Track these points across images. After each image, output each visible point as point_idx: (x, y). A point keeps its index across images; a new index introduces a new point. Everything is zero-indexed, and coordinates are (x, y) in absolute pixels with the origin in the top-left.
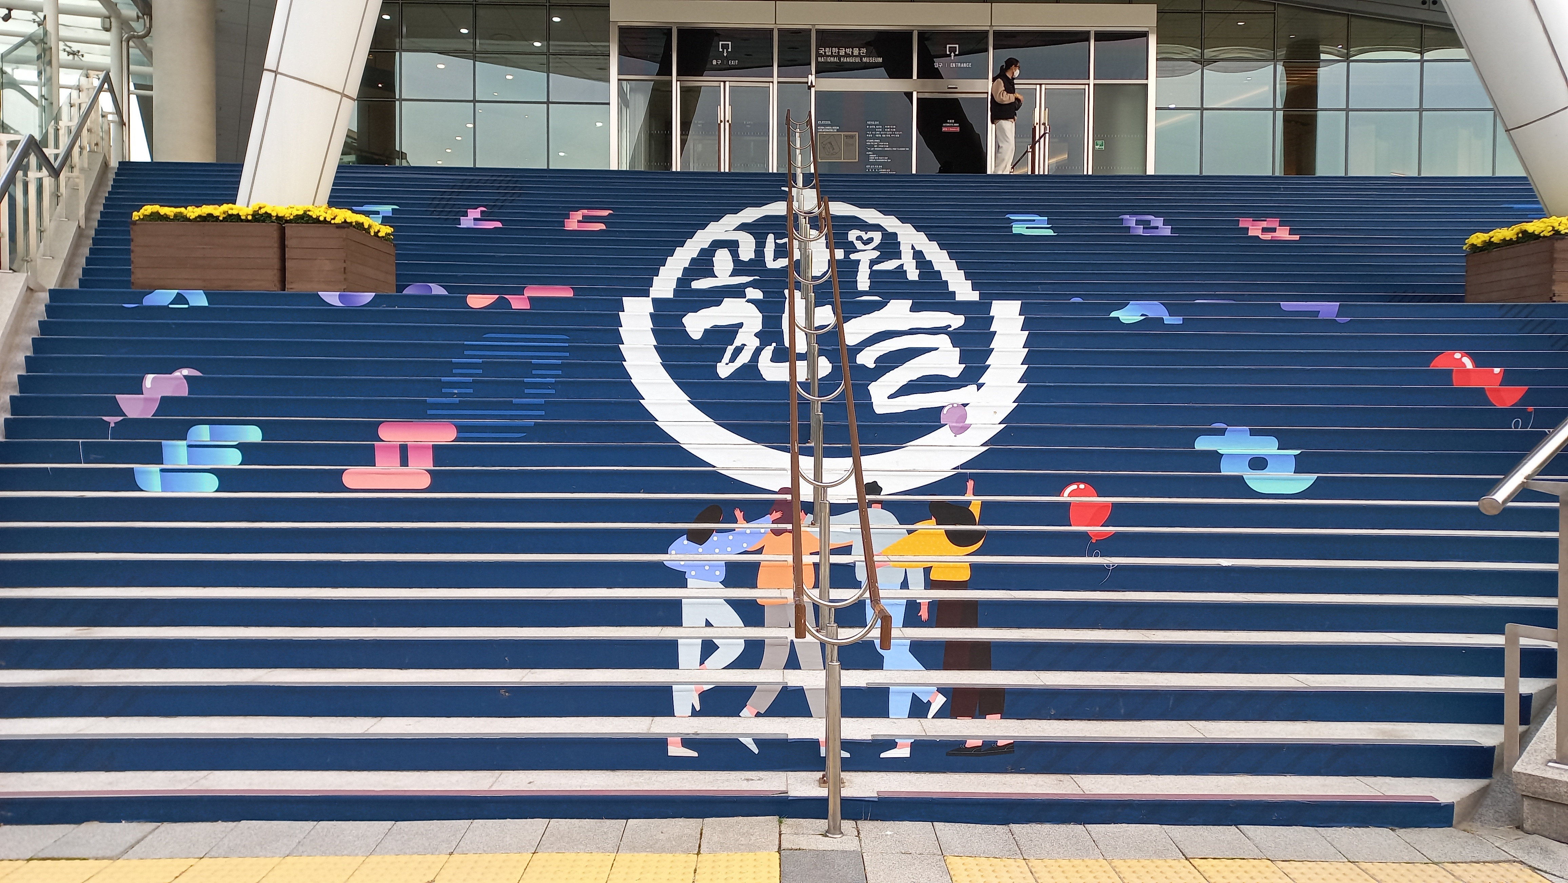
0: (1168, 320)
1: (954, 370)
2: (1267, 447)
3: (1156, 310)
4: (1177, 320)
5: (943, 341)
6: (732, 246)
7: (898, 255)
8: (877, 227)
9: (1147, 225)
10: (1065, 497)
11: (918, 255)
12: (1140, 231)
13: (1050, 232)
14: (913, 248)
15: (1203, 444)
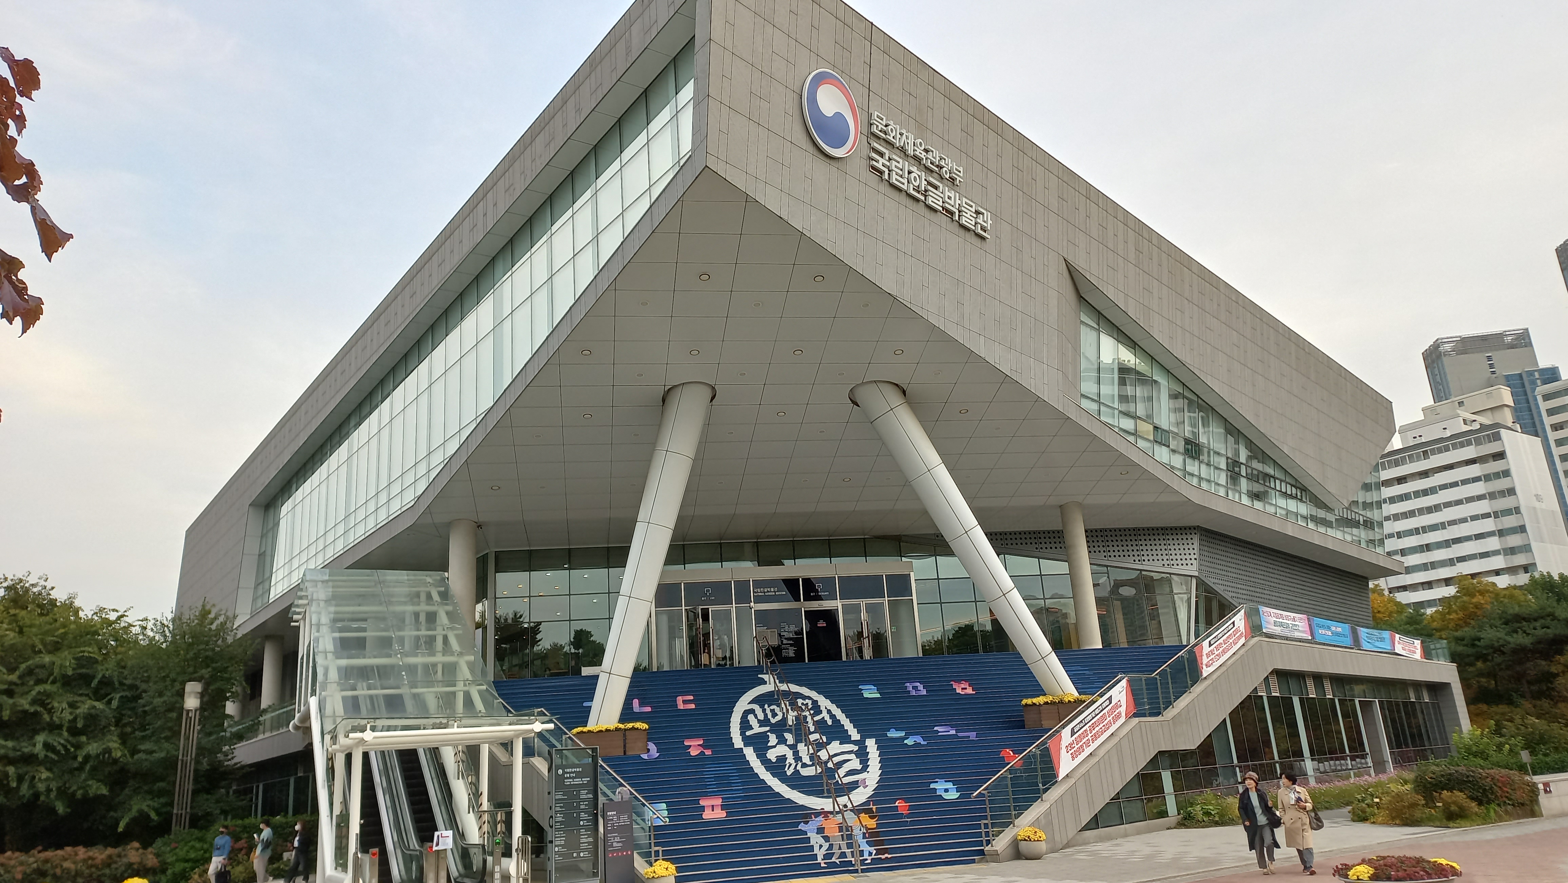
0: (923, 743)
1: (859, 767)
2: (950, 785)
3: (919, 739)
4: (925, 743)
5: (853, 756)
6: (752, 711)
7: (821, 712)
8: (809, 698)
9: (915, 688)
10: (897, 804)
11: (829, 712)
12: (914, 693)
13: (878, 695)
14: (826, 708)
15: (932, 786)
